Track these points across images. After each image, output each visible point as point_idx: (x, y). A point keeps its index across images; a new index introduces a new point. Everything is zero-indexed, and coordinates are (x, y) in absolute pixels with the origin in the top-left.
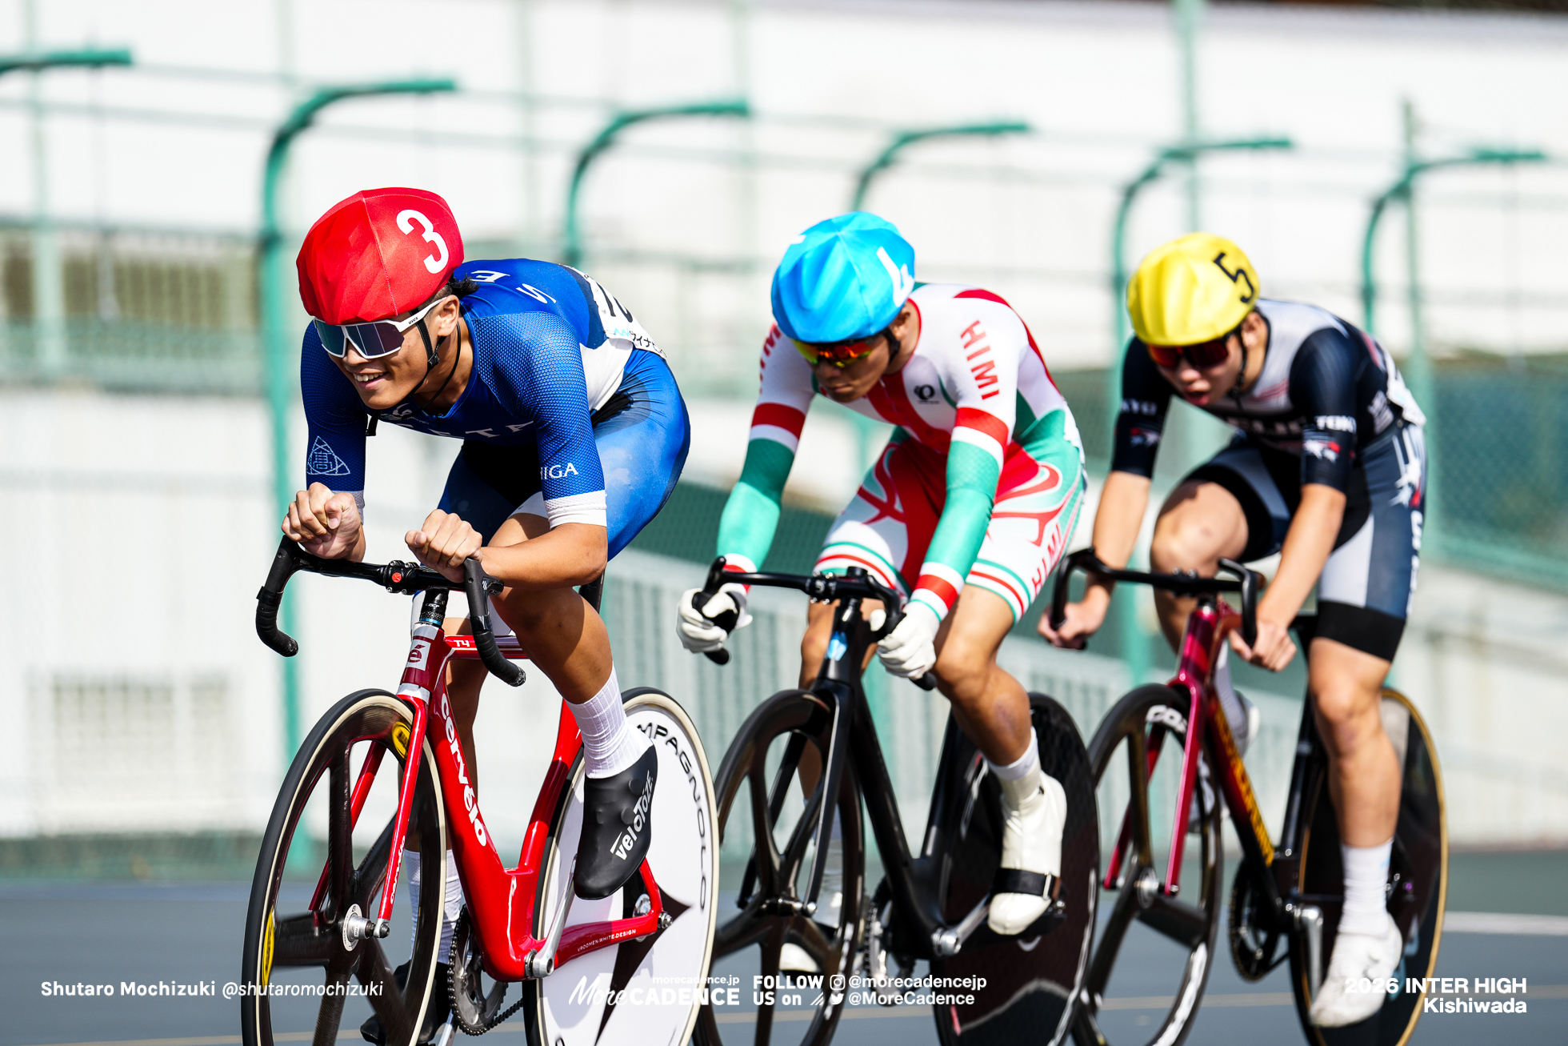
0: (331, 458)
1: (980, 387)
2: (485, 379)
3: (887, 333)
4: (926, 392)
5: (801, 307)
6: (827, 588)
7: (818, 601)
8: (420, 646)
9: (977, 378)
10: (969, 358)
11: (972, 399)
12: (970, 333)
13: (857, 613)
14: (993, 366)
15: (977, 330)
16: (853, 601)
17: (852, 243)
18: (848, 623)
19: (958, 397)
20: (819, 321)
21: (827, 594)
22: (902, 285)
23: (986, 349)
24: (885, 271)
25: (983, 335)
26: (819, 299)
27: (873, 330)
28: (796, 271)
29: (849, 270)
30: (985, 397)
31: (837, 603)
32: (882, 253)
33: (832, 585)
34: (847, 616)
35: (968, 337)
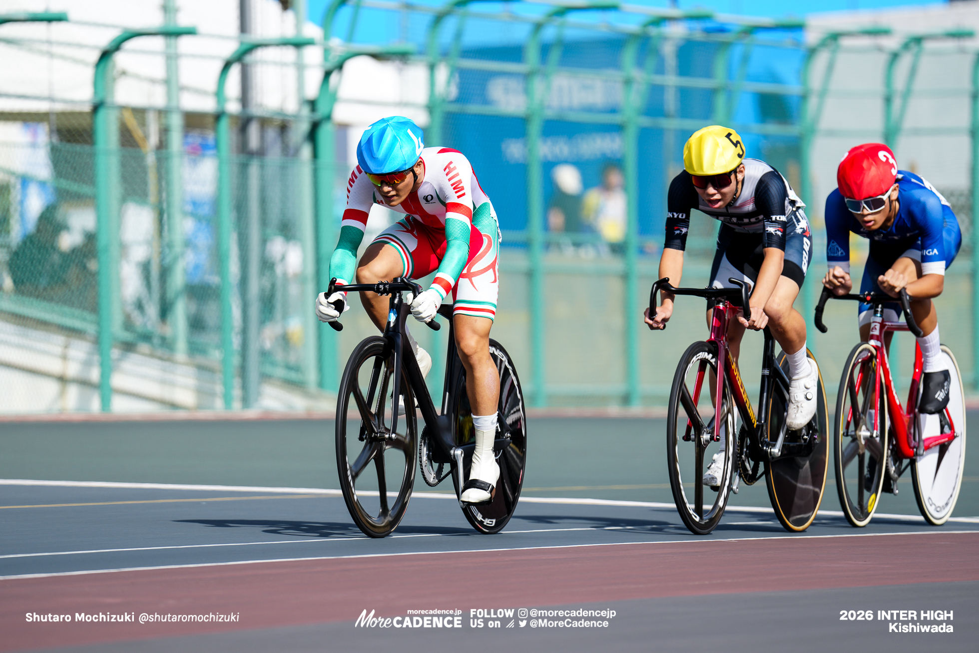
0: (837, 249)
1: (456, 192)
2: (903, 216)
3: (411, 169)
4: (429, 198)
5: (373, 157)
6: (385, 288)
7: (381, 295)
8: (875, 325)
9: (454, 189)
10: (449, 180)
11: (453, 198)
12: (448, 168)
13: (401, 300)
14: (462, 182)
15: (452, 166)
16: (398, 294)
17: (394, 128)
18: (397, 305)
19: (446, 198)
20: (382, 163)
21: (386, 292)
22: (419, 147)
23: (457, 175)
24: (412, 140)
25: (455, 168)
26: (381, 154)
27: (407, 167)
28: (370, 141)
29: (395, 138)
30: (459, 197)
31: (390, 295)
32: (409, 131)
33: (387, 286)
34: (396, 301)
35: (447, 170)
